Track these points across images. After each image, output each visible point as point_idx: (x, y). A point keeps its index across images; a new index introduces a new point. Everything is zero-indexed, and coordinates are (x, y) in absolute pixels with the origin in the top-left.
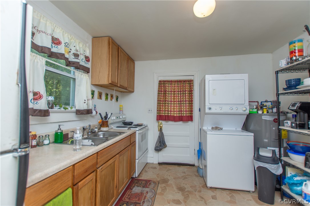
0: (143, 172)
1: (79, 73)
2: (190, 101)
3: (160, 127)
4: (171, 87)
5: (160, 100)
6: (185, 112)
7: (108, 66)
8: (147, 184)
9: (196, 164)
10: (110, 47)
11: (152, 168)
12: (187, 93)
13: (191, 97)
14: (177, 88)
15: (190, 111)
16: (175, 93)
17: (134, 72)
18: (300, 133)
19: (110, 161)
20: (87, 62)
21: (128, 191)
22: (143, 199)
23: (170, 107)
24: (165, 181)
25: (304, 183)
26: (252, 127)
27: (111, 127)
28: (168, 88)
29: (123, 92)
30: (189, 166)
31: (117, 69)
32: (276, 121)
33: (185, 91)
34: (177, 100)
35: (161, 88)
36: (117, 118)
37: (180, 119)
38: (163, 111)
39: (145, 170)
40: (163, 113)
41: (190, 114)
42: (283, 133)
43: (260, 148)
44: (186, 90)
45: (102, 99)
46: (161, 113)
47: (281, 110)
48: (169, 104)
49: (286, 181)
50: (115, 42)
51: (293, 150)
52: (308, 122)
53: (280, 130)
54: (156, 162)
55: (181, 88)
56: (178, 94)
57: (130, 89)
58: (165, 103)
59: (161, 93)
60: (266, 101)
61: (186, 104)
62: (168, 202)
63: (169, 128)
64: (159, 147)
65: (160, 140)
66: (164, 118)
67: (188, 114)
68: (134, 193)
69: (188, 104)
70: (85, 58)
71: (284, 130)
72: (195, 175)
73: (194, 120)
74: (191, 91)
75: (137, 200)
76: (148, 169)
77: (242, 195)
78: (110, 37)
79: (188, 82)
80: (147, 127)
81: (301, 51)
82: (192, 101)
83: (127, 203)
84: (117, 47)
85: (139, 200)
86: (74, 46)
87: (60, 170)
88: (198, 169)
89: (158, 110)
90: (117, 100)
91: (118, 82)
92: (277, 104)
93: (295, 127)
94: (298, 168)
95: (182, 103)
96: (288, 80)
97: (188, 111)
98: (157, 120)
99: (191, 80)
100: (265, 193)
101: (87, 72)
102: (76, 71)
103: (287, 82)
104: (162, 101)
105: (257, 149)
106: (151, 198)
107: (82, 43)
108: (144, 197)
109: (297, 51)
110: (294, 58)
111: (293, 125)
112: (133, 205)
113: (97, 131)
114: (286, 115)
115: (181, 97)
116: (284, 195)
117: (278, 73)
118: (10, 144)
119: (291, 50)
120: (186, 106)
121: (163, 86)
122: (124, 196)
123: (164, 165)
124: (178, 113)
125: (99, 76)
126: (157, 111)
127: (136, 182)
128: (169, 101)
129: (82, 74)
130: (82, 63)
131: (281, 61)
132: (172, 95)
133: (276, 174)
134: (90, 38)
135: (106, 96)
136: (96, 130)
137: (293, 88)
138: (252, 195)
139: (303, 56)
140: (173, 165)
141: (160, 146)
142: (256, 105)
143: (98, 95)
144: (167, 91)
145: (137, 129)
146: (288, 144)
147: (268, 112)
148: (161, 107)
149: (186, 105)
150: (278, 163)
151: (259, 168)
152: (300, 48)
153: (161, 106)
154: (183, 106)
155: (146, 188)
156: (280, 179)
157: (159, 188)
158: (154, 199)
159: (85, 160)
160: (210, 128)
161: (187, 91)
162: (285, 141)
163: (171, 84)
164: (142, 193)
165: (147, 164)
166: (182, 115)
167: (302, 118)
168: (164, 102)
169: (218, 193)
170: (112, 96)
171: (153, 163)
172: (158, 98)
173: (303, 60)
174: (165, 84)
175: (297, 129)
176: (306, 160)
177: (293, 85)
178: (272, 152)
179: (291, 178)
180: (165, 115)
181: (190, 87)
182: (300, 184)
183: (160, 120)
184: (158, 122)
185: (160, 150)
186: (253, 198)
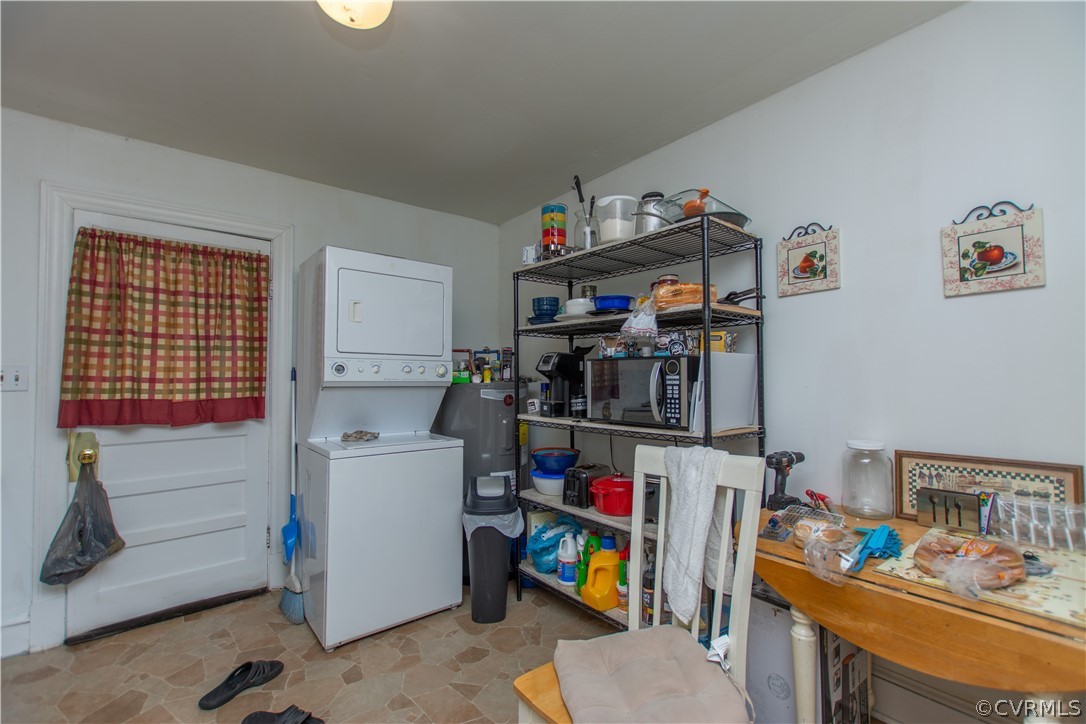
2: (252, 339)
3: (83, 457)
4: (155, 268)
5: (84, 324)
6: (228, 385)
9: (275, 582)
12: (239, 307)
13: (257, 325)
14: (191, 277)
15: (253, 379)
16: (180, 299)
23: (146, 363)
24: (120, 710)
25: (561, 540)
26: (456, 422)
28: (137, 271)
30: (241, 602)
32: (509, 401)
33: (232, 297)
34: (186, 330)
35: (93, 265)
37: (205, 412)
38: (103, 379)
40: (103, 391)
41: (253, 389)
42: (523, 428)
43: (477, 479)
44: (236, 291)
46: (89, 391)
47: (520, 374)
48: (140, 346)
49: (530, 546)
51: (542, 470)
52: (570, 399)
53: (517, 423)
54: (49, 639)
55: (212, 280)
56: (196, 305)
58: (120, 344)
59: (92, 290)
60: (486, 351)
61: (233, 349)
64: (73, 559)
65: (83, 521)
66: (110, 412)
67: (244, 389)
71: (526, 422)
72: (272, 624)
73: (271, 414)
74: (259, 299)
77: (432, 625)
79: (243, 262)
81: (562, 233)
82: (262, 339)
88: (283, 599)
89: (70, 372)
92: (510, 357)
93: (548, 413)
94: (552, 509)
95: (216, 348)
96: (538, 299)
97: (244, 379)
98: (60, 425)
99: (258, 255)
100: (489, 597)
103: (536, 304)
104: (96, 331)
105: (470, 481)
109: (555, 232)
110: (552, 247)
111: (545, 408)
114: (527, 386)
115: (212, 322)
116: (524, 584)
117: (518, 279)
119: (545, 228)
120: (234, 359)
121: (106, 261)
123: (103, 641)
124: (192, 386)
126: (65, 378)
128: (141, 334)
131: (527, 248)
132: (162, 308)
133: (513, 536)
137: (546, 318)
138: (457, 614)
139: (565, 244)
141: (83, 553)
142: (465, 361)
144: (133, 286)
146: (533, 456)
147: (492, 379)
148: (94, 361)
149: (234, 354)
150: (516, 509)
151: (479, 530)
152: (561, 226)
153: (87, 354)
154: (222, 359)
156: (517, 548)
160: (338, 438)
161: (239, 297)
162: (524, 450)
163: (156, 258)
166: (215, 396)
167: (560, 391)
168: (108, 338)
169: (363, 656)
171: (28, 653)
172: (69, 317)
173: (568, 256)
174: (119, 251)
175: (551, 417)
176: (567, 487)
177: (546, 311)
178: (503, 482)
179: (537, 538)
180: (118, 396)
181: (255, 284)
182: (554, 545)
183: (80, 423)
184: (67, 436)
185: (82, 572)
186: (461, 624)
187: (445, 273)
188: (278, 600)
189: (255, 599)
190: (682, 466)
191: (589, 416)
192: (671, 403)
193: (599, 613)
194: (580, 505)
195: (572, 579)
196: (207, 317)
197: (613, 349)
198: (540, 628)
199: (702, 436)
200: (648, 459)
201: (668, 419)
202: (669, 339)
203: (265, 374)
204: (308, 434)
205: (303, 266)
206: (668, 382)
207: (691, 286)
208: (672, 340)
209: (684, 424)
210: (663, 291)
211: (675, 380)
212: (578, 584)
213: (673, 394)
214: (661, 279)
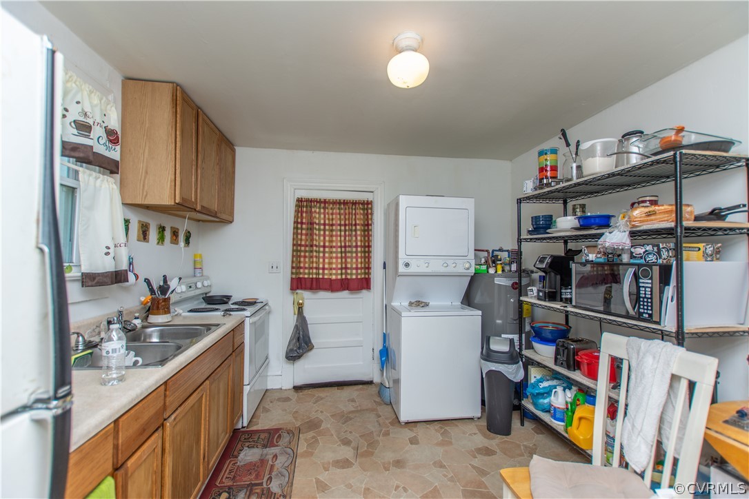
0: (258, 412)
1: (90, 175)
2: (365, 247)
3: (299, 304)
4: (324, 214)
5: (299, 242)
6: (354, 271)
7: (174, 159)
8: (273, 438)
9: (377, 380)
10: (178, 110)
11: (279, 400)
12: (359, 230)
13: (367, 238)
14: (338, 216)
15: (365, 268)
16: (334, 228)
17: (234, 172)
18: (549, 308)
19: (192, 397)
20: (110, 146)
21: (228, 462)
22: (267, 472)
23: (321, 260)
24: (313, 425)
25: (554, 390)
26: (478, 299)
27: (176, 313)
28: (317, 216)
29: (203, 221)
30: (361, 386)
31: (194, 168)
32: (516, 286)
33: (355, 225)
34: (337, 243)
35: (302, 215)
36: (190, 287)
37: (344, 285)
38: (306, 268)
39: (264, 407)
40: (305, 274)
41: (365, 273)
42: (525, 307)
43: (491, 338)
44: (358, 222)
45: (148, 242)
46: (301, 273)
47: (523, 268)
48: (319, 252)
49: (529, 390)
50: (190, 98)
51: (539, 338)
52: (561, 289)
53: (521, 303)
54: (287, 384)
55: (347, 217)
56: (340, 230)
57: (224, 216)
58: (312, 251)
59: (302, 226)
60: (501, 250)
61: (356, 252)
62: (324, 468)
63: (319, 306)
64: (296, 350)
65: (299, 334)
66: (308, 285)
67: (361, 274)
68: (242, 464)
69: (361, 252)
70: (105, 135)
71: (528, 303)
72: (375, 401)
73: (373, 287)
74: (368, 225)
75: (253, 477)
76: (271, 404)
77: (461, 426)
78: (177, 85)
79: (361, 206)
80: (267, 307)
81: (554, 168)
82: (369, 246)
83: (229, 490)
84: (194, 112)
85: (257, 477)
86: (78, 103)
87: (89, 438)
88: (380, 389)
89: (294, 265)
90: (187, 241)
91: (196, 199)
92: (517, 256)
93: (543, 298)
94: (545, 367)
95: (349, 252)
96: (536, 217)
97: (361, 268)
98: (291, 289)
99: (368, 201)
100: (498, 417)
101: (108, 171)
102: (80, 169)
103: (534, 220)
104: (303, 246)
105: (486, 340)
106: (286, 468)
107: (98, 93)
108: (268, 468)
109: (549, 169)
110: (545, 181)
111: (541, 294)
112: (245, 490)
113: (139, 326)
114: (530, 276)
115: (347, 238)
116: (526, 415)
117: (520, 203)
118: (26, 390)
119: (541, 166)
120: (357, 258)
121: (306, 212)
122: (218, 476)
123: (306, 391)
124: (339, 272)
125: (146, 182)
126: (293, 268)
127: (245, 439)
128: (319, 246)
129: (99, 178)
130: (100, 149)
131: (527, 182)
132: (327, 233)
133: (515, 381)
134: (118, 80)
135: (160, 232)
136: (138, 322)
137: (542, 231)
138: (477, 423)
139: (556, 177)
140: (327, 386)
141: (299, 348)
142: (484, 257)
143: (138, 231)
144: (316, 223)
145: (247, 313)
146: (532, 327)
147: (503, 271)
148: (302, 259)
149: (357, 255)
150: (519, 362)
151: (490, 373)
152: (553, 164)
153: (300, 256)
154: (352, 258)
155: (272, 448)
156: (520, 389)
157: (302, 441)
158: (293, 467)
159: (140, 405)
160: (406, 304)
161: (359, 225)
162: (527, 321)
163: (324, 208)
164: (263, 461)
165: (267, 394)
166: (349, 277)
167: (553, 283)
168: (307, 249)
169: (420, 431)
170: (175, 233)
171: (281, 389)
172: (294, 239)
173: (557, 187)
174: (311, 207)
175: (545, 301)
176: (557, 353)
177: (542, 226)
178: (509, 342)
179: (535, 385)
180: (311, 276)
181: (366, 217)
182: (548, 393)
183: (298, 288)
184: (293, 293)
185: (299, 357)
186: (480, 430)
187: (469, 203)
188: (378, 389)
189: (367, 385)
190: (641, 354)
191: (574, 303)
192: (643, 301)
193: (582, 450)
194: (569, 368)
195: (562, 420)
196: (345, 236)
197: (594, 255)
198: (536, 449)
199: (674, 331)
200: (612, 345)
201: (641, 314)
202: (644, 250)
203: (372, 265)
204: (391, 301)
205: (389, 205)
206: (641, 285)
207: (666, 207)
208: (646, 251)
209: (655, 318)
210: (638, 212)
211: (647, 283)
212: (566, 425)
213: (645, 294)
214: (640, 200)
